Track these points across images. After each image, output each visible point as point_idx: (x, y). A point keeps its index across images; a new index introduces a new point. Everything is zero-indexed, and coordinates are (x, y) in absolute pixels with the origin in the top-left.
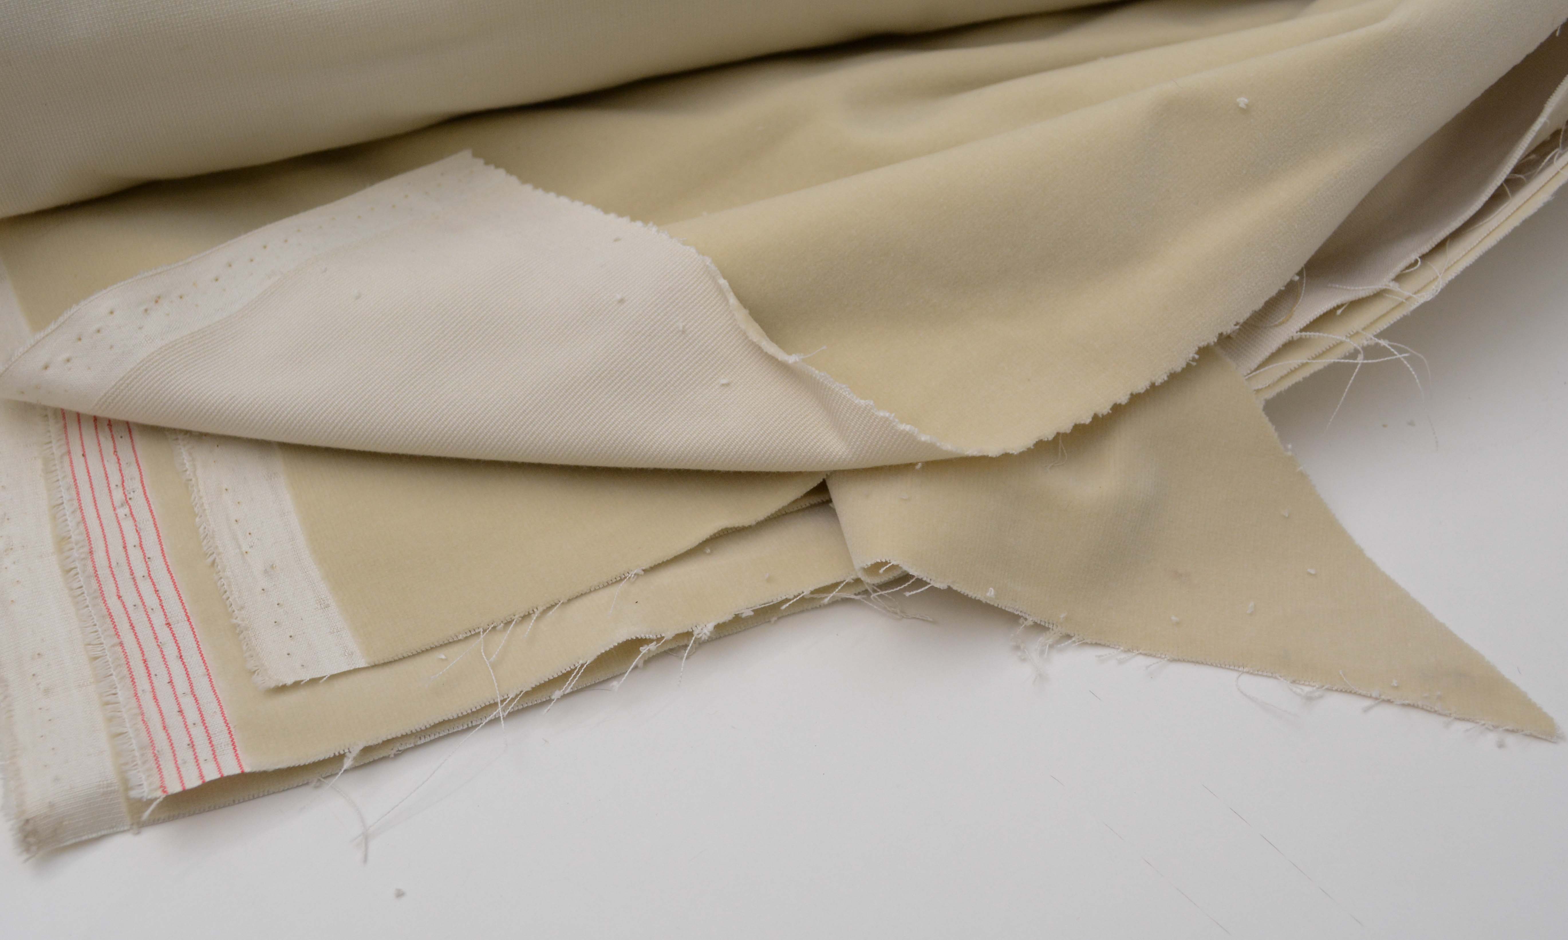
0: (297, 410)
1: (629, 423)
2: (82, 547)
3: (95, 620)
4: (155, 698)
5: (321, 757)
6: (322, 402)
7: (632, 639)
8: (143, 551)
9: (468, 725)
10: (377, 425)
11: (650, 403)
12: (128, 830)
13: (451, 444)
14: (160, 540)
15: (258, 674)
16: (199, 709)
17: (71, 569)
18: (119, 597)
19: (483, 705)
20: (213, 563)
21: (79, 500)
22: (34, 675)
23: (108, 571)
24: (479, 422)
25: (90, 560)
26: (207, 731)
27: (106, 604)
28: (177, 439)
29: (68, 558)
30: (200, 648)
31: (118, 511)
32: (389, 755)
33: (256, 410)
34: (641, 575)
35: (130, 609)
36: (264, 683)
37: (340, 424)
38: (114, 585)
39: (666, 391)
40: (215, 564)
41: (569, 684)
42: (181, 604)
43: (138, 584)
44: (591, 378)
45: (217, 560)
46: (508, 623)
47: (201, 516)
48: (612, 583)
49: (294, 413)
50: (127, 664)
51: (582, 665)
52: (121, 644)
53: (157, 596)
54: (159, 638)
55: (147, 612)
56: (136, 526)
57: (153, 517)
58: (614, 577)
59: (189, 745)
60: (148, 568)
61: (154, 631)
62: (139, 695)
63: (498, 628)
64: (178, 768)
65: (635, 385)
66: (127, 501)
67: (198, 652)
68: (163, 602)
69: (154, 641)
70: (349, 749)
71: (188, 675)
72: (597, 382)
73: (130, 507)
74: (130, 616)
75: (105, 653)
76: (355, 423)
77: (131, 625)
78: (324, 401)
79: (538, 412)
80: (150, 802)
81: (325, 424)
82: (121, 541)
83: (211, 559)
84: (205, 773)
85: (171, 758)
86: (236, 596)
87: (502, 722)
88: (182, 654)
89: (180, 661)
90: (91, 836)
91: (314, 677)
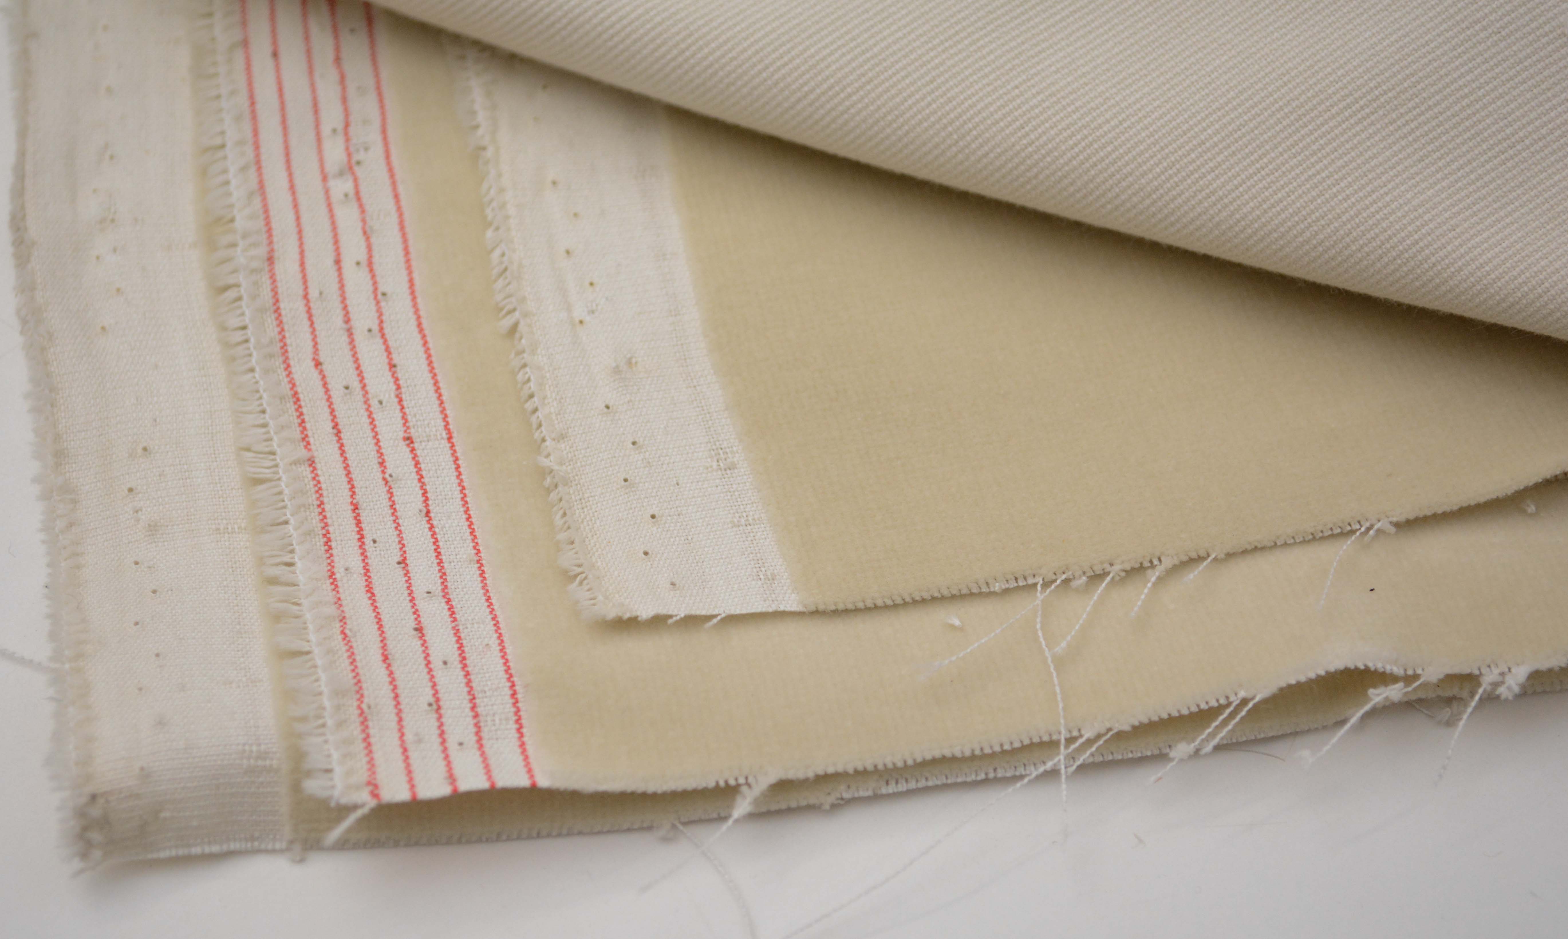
0: (730, 50)
1: (1420, 211)
2: (254, 245)
3: (264, 402)
4: (370, 590)
5: (690, 784)
6: (783, 44)
7: (1356, 669)
8: (373, 277)
9: (986, 774)
10: (889, 112)
11: (1472, 177)
12: (281, 851)
13: (1034, 182)
14: (408, 261)
15: (581, 583)
16: (457, 632)
17: (227, 288)
18: (318, 364)
19: (1027, 742)
20: (513, 329)
21: (257, 147)
22: (131, 490)
23: (300, 305)
24: (1103, 147)
25: (268, 276)
26: (468, 683)
27: (290, 373)
28: (463, 57)
29: (223, 262)
30: (466, 502)
31: (332, 183)
32: (821, 804)
33: (646, 34)
34: (1389, 534)
35: (337, 393)
36: (594, 605)
37: (812, 97)
38: (309, 337)
39: (1512, 158)
40: (517, 335)
41: (1212, 735)
42: (437, 402)
43: (356, 343)
44: (1356, 101)
45: (522, 327)
46: (1096, 578)
47: (497, 229)
48: (1322, 538)
49: (723, 56)
50: (319, 506)
51: (1244, 702)
52: (312, 462)
53: (393, 376)
54: (387, 464)
55: (369, 406)
56: (364, 221)
57: (399, 209)
58: (1330, 526)
59: (430, 705)
60: (381, 315)
61: (380, 447)
62: (338, 576)
63: (1075, 584)
64: (405, 750)
65: (1447, 132)
66: (350, 168)
67: (462, 509)
68: (403, 390)
69: (377, 468)
70: (747, 778)
71: (438, 554)
72: (1367, 111)
73: (356, 181)
74: (335, 406)
75: (277, 473)
76: (843, 100)
77: (336, 426)
78: (788, 41)
79: (1230, 151)
80: (345, 810)
81: (782, 90)
82: (331, 247)
83: (507, 322)
84: (457, 771)
85: (394, 724)
86: (552, 410)
87: (1064, 786)
88: (431, 508)
89: (424, 522)
90: (207, 850)
91: (693, 613)
